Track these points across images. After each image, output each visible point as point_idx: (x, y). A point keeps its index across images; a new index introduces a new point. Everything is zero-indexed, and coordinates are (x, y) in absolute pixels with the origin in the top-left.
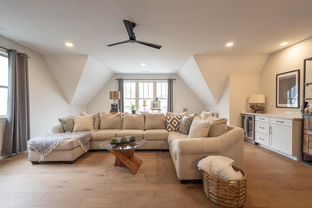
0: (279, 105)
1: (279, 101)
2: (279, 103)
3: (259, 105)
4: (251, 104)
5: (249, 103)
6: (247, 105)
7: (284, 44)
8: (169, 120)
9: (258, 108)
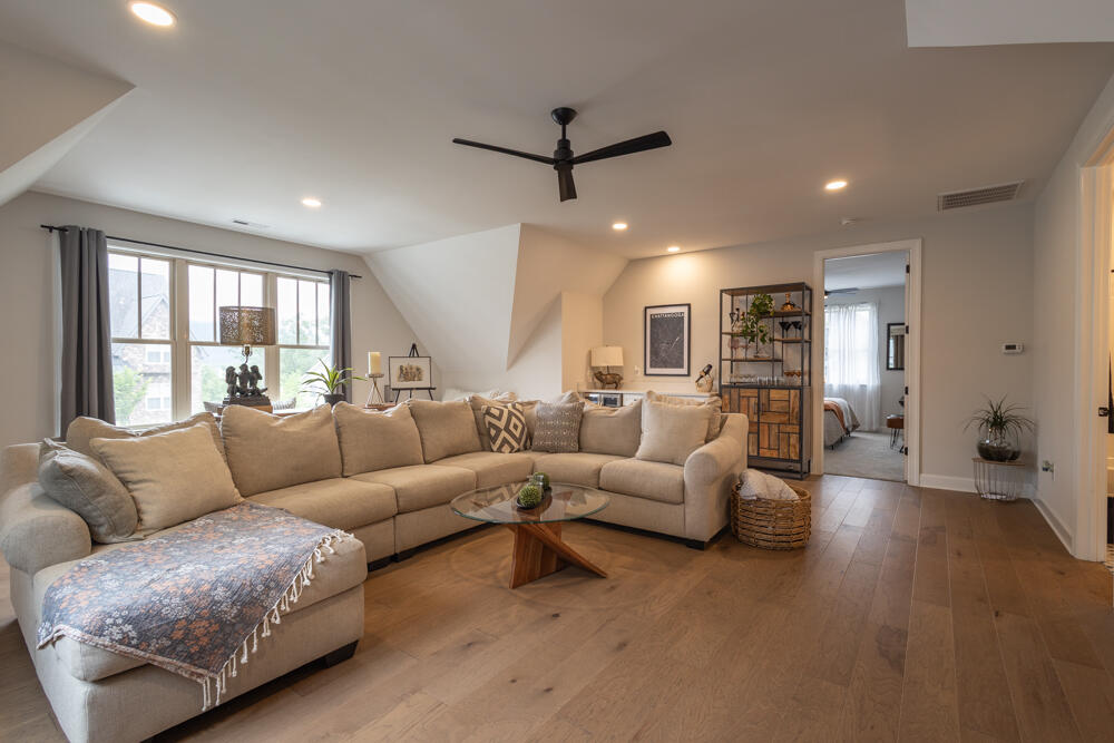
0: (650, 371)
1: (651, 362)
2: (651, 366)
5: (591, 365)
7: (673, 249)
8: (499, 419)
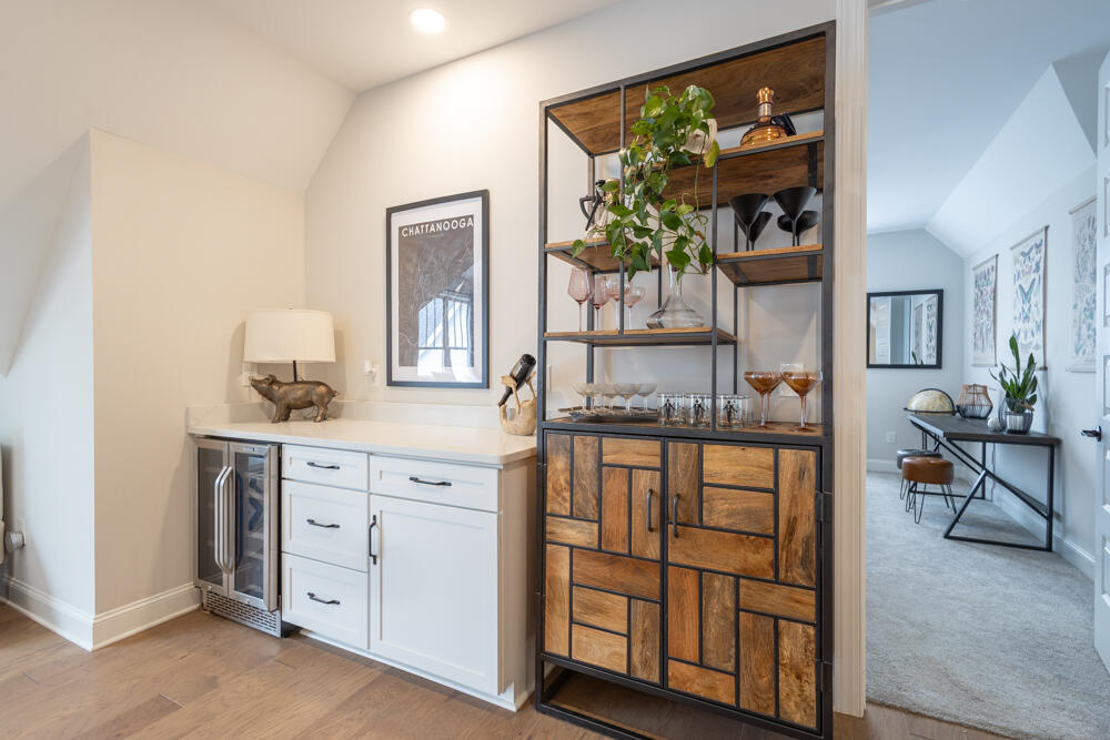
0: (399, 373)
1: (401, 349)
2: (402, 363)
3: (302, 375)
4: (260, 366)
5: (246, 360)
6: (234, 372)
9: (299, 392)
